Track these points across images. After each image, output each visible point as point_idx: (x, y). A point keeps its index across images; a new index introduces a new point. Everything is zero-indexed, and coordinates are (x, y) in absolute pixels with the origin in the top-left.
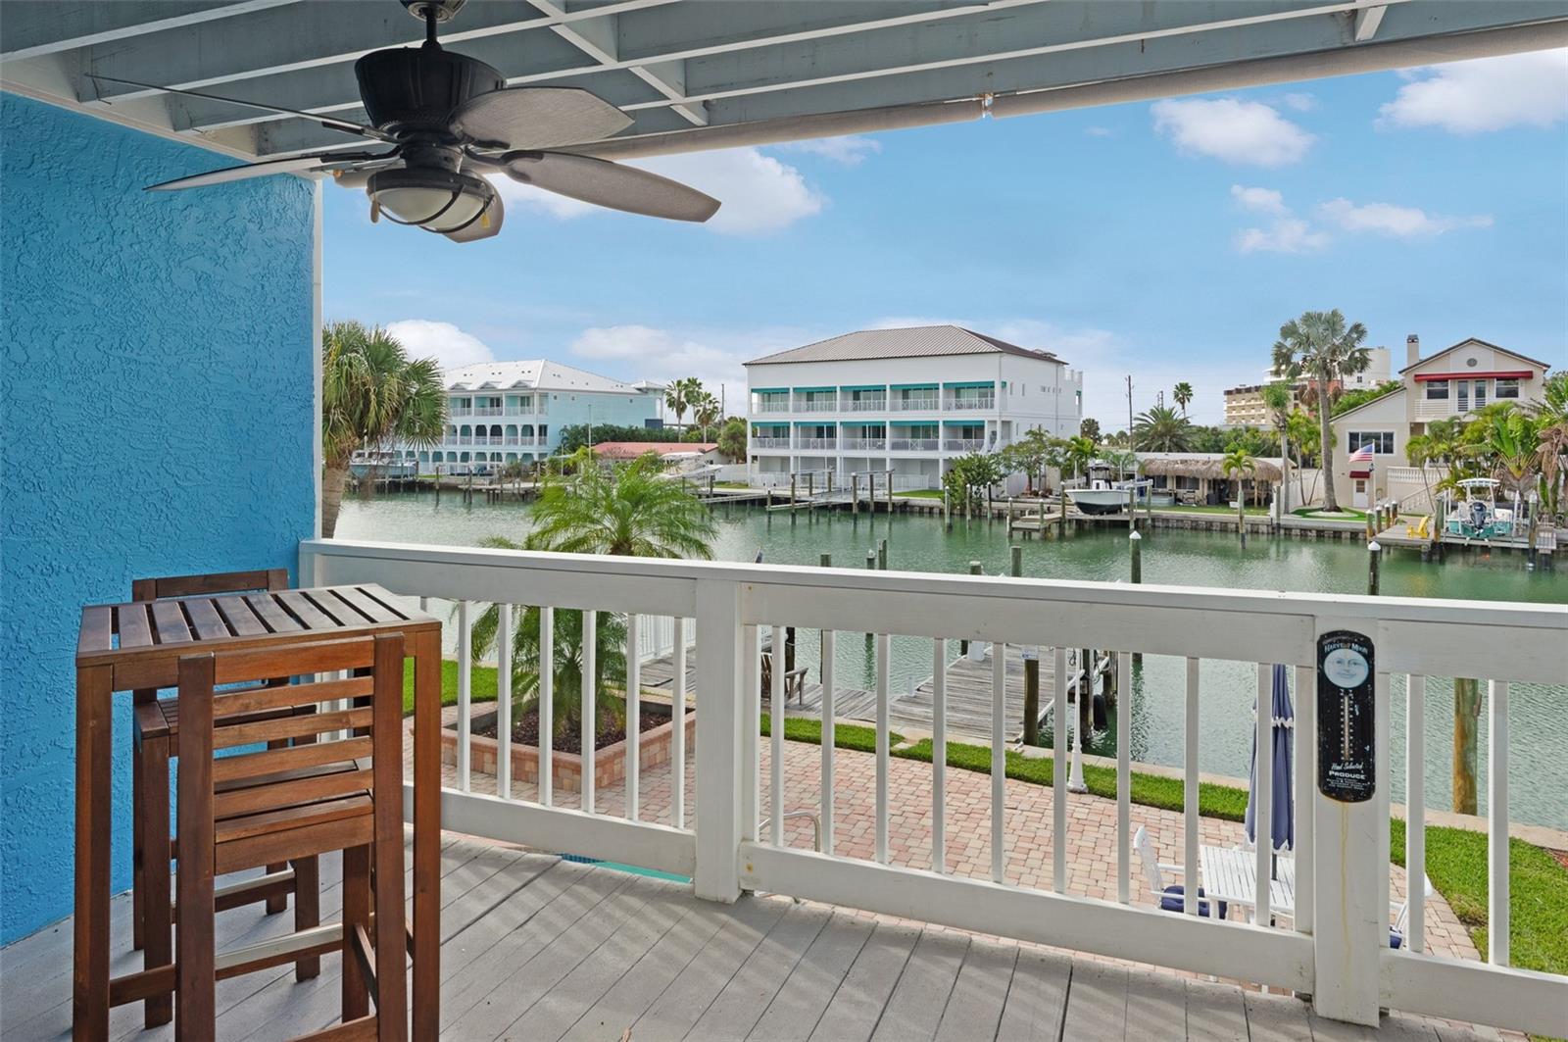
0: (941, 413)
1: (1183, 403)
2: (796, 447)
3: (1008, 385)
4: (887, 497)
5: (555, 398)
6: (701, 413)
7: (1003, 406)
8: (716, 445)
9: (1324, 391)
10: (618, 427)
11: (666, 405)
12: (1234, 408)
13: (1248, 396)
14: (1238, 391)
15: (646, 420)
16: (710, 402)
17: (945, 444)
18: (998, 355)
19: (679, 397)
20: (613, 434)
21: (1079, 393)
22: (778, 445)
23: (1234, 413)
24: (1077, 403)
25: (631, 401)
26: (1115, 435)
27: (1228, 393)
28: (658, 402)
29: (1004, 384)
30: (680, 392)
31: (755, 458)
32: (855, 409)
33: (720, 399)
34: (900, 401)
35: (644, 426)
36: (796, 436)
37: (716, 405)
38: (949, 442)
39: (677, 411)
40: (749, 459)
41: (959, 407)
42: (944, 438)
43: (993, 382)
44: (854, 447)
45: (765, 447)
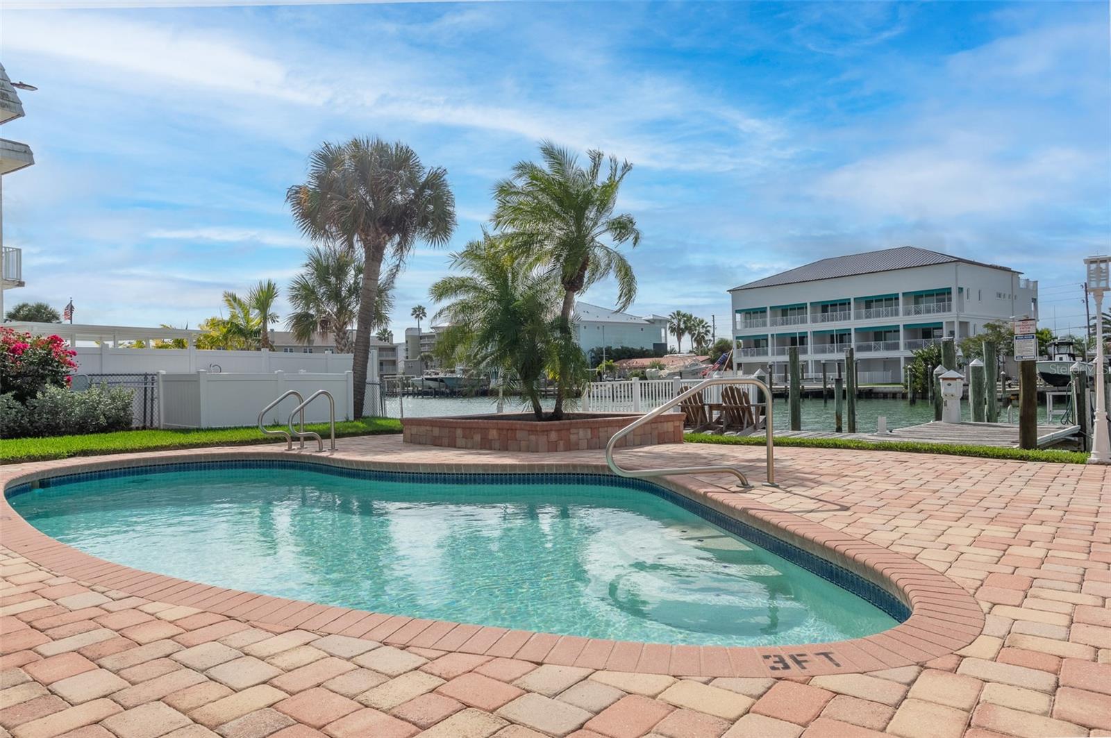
0: (901, 319)
2: (773, 354)
3: (965, 291)
5: (585, 327)
6: (696, 336)
7: (961, 309)
8: (708, 357)
10: (632, 349)
11: (668, 332)
15: (654, 344)
16: (703, 326)
17: (905, 344)
18: (955, 264)
19: (679, 325)
20: (629, 354)
21: (1035, 300)
22: (758, 354)
24: (1033, 309)
25: (642, 329)
28: (663, 331)
29: (961, 290)
30: (680, 320)
31: (739, 365)
32: (823, 321)
33: (711, 324)
34: (863, 311)
35: (652, 348)
36: (773, 345)
37: (708, 328)
38: (908, 342)
39: (677, 335)
40: (735, 366)
41: (917, 312)
42: (904, 339)
43: (950, 288)
44: (824, 351)
45: (747, 355)
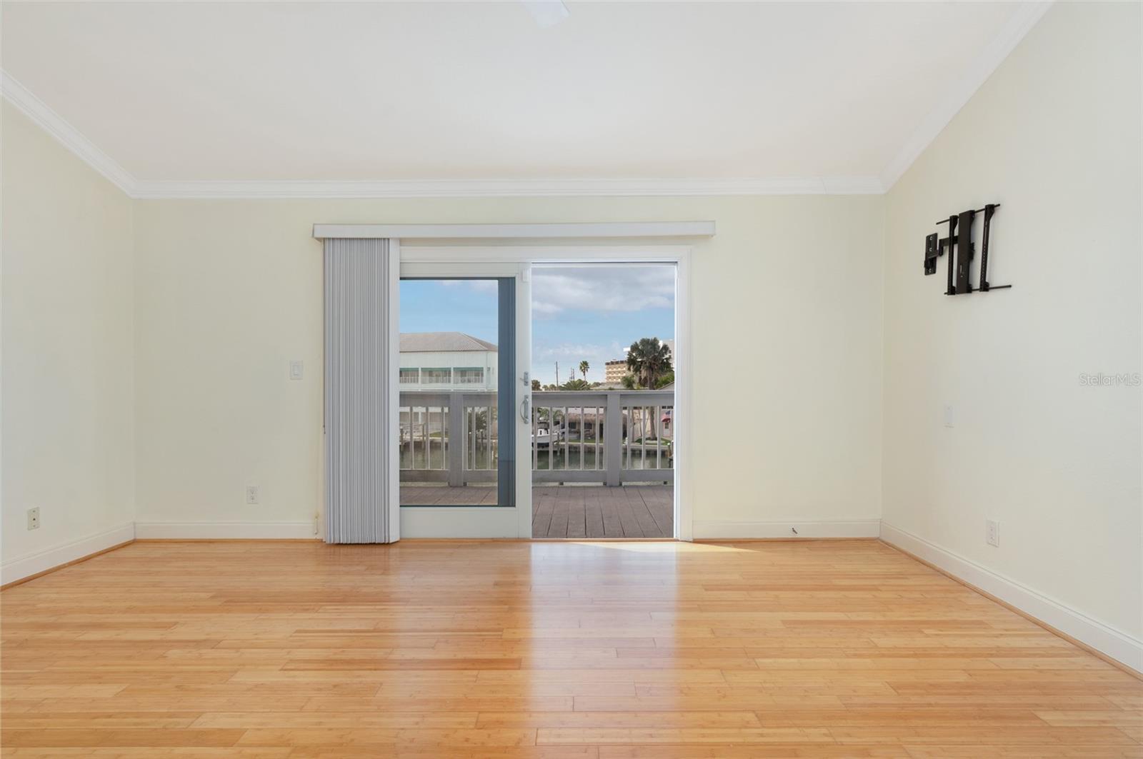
0: (452, 386)
1: (584, 372)
3: (491, 370)
4: (421, 438)
9: (651, 379)
12: (610, 373)
13: (617, 366)
14: (612, 363)
18: (485, 353)
23: (610, 375)
26: (548, 386)
27: (608, 364)
29: (489, 369)
34: (428, 378)
41: (462, 383)
43: (483, 367)
